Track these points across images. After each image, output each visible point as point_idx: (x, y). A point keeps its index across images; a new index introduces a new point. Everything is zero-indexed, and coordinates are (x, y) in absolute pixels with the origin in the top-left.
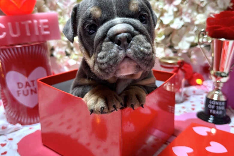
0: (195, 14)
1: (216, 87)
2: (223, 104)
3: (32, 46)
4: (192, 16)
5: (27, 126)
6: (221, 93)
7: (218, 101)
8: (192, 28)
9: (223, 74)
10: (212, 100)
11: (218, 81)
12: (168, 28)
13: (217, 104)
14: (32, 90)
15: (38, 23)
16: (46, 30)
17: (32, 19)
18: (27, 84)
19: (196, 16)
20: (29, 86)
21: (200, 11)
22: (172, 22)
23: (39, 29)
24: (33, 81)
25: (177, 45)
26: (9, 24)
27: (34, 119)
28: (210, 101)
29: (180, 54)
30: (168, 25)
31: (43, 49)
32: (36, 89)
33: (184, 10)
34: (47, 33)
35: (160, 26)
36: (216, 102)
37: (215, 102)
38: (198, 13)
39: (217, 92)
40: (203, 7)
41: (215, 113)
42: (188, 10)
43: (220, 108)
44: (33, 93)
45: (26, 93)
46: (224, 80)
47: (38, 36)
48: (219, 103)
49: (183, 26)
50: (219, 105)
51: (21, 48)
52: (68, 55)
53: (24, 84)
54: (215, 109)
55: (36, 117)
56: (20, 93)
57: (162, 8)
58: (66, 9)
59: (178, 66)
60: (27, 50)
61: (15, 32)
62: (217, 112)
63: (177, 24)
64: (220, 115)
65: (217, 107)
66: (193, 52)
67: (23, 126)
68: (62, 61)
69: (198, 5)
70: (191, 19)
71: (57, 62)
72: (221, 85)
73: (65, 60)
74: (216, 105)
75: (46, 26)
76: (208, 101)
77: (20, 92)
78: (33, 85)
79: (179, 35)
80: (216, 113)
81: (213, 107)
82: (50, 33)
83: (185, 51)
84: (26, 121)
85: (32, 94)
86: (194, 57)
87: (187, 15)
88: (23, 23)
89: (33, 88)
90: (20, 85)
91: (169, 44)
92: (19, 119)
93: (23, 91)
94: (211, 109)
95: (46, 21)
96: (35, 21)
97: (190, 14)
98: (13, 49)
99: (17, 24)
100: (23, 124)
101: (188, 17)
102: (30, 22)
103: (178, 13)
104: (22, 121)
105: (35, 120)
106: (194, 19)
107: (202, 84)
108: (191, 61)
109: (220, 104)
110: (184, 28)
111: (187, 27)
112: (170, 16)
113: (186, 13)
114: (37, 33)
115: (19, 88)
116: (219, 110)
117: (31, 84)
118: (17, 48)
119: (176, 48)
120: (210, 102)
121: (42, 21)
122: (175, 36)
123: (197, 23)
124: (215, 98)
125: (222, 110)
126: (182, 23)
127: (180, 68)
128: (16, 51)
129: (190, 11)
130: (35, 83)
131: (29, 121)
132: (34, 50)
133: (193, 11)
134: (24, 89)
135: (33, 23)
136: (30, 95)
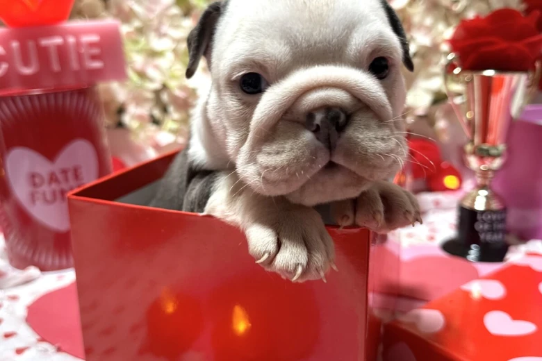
1: (479, 181)
3: (64, 94)
5: (51, 272)
8: (435, 59)
9: (493, 152)
14: (63, 193)
15: (78, 44)
16: (94, 58)
17: (64, 34)
18: (53, 178)
19: (442, 33)
20: (57, 180)
21: (452, 22)
23: (80, 57)
26: (15, 45)
29: (410, 120)
31: (88, 102)
33: (416, 19)
34: (97, 65)
45: (49, 197)
46: (497, 163)
47: (77, 73)
49: (415, 54)
52: (156, 122)
53: (46, 177)
56: (38, 199)
58: (152, 20)
60: (52, 102)
66: (438, 113)
67: (44, 272)
68: (142, 135)
69: (448, 10)
71: (132, 138)
72: (491, 175)
73: (150, 134)
75: (95, 51)
77: (36, 196)
78: (67, 180)
82: (105, 64)
83: (420, 112)
84: (50, 262)
85: (63, 199)
86: (441, 124)
87: (424, 30)
88: (45, 42)
89: (66, 187)
90: (37, 180)
92: (36, 259)
93: (44, 194)
95: (94, 38)
96: (71, 40)
97: (429, 29)
98: (22, 99)
100: (43, 269)
101: (426, 34)
102: (58, 40)
106: (438, 40)
107: (459, 188)
108: (436, 133)
110: (417, 60)
111: (424, 56)
113: (421, 26)
114: (74, 65)
115: (34, 185)
117: (60, 176)
118: (31, 98)
121: (87, 39)
124: (480, 205)
128: (28, 103)
129: (428, 21)
130: (70, 175)
131: (57, 261)
132: (68, 102)
133: (436, 21)
134: (46, 189)
135: (66, 44)
136: (58, 202)
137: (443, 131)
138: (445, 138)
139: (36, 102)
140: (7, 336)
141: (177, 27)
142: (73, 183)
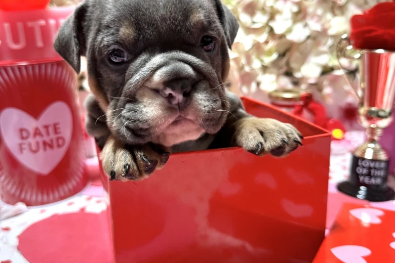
0: (329, 16)
1: (369, 136)
2: (383, 165)
3: (46, 65)
4: (323, 20)
5: (36, 207)
6: (378, 147)
7: (373, 160)
8: (323, 41)
9: (381, 114)
10: (363, 159)
11: (372, 126)
12: (283, 40)
13: (372, 165)
14: (45, 143)
15: (57, 25)
17: (46, 17)
18: (37, 133)
19: (329, 21)
20: (40, 134)
21: (337, 12)
22: (289, 31)
24: (46, 127)
25: (299, 70)
26: (6, 25)
27: (48, 194)
28: (360, 161)
29: (303, 86)
30: (282, 36)
31: (65, 71)
32: (52, 141)
33: (310, 10)
35: (270, 38)
36: (371, 163)
37: (368, 163)
38: (334, 15)
39: (372, 145)
40: (341, 5)
41: (368, 181)
42: (316, 9)
43: (377, 173)
44: (48, 148)
45: (34, 147)
46: (384, 123)
48: (375, 165)
49: (308, 37)
50: (375, 168)
51: (26, 67)
53: (32, 131)
55: (53, 192)
56: (25, 148)
57: (272, 7)
59: (301, 103)
60: (37, 70)
61: (16, 40)
62: (373, 181)
63: (298, 34)
64: (377, 186)
65: (372, 171)
66: (325, 83)
67: (29, 207)
69: (334, 3)
70: (323, 25)
72: (379, 132)
74: (370, 168)
76: (357, 161)
77: (24, 146)
78: (48, 134)
79: (302, 54)
80: (370, 182)
81: (365, 171)
83: (312, 81)
84: (34, 198)
85: (45, 149)
86: (327, 90)
87: (316, 18)
88: (30, 24)
89: (47, 139)
90: (25, 134)
91: (284, 69)
92: (23, 196)
93: (30, 145)
94: (362, 175)
96: (52, 22)
97: (320, 18)
98: (12, 68)
99: (20, 25)
100: (29, 204)
101: (317, 21)
102: (43, 22)
103: (300, 16)
104: (28, 197)
105: (51, 197)
106: (327, 26)
107: (343, 139)
108: (323, 98)
109: (377, 165)
110: (310, 42)
111: (316, 38)
112: (286, 19)
113: (314, 15)
115: (23, 138)
116: (376, 177)
117: (43, 131)
118: (20, 68)
119: (298, 75)
120: (360, 163)
121: (62, 21)
122: (295, 55)
123: (331, 32)
124: (369, 155)
125: (381, 177)
126: (306, 33)
127: (306, 105)
128: (18, 73)
129: (320, 12)
130: (51, 129)
131: (40, 198)
132: (49, 70)
133: (325, 12)
134: (32, 140)
135: (47, 25)
136: (41, 151)
137: (329, 95)
138: (330, 102)
139: (24, 72)
142: (53, 136)
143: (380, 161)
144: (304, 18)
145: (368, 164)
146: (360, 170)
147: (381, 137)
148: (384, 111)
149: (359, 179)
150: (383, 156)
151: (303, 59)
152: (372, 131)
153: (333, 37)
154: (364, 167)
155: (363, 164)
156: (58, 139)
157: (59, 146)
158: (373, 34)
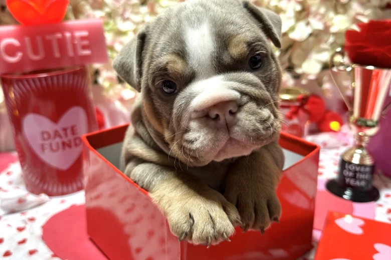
0: (331, 14)
1: (357, 143)
2: (368, 169)
3: (63, 75)
4: (326, 19)
5: (57, 197)
6: (365, 152)
7: (358, 165)
8: (325, 38)
9: (369, 123)
10: (350, 163)
11: (360, 134)
12: (285, 38)
13: (358, 169)
14: (64, 144)
15: (73, 38)
16: (84, 47)
17: (62, 30)
18: (57, 134)
19: (332, 19)
20: (60, 136)
21: (340, 10)
22: (292, 29)
23: (74, 47)
24: (65, 130)
25: (300, 66)
26: (27, 39)
29: (304, 82)
30: (285, 34)
31: (80, 80)
32: (70, 141)
33: (313, 9)
34: (87, 52)
36: (356, 167)
38: (337, 13)
39: (359, 151)
40: (344, 3)
41: (353, 183)
42: (319, 8)
43: (362, 176)
44: (67, 149)
45: (54, 147)
46: (372, 132)
47: (72, 59)
48: (360, 169)
49: (311, 35)
50: (360, 172)
51: (46, 78)
52: (121, 81)
53: (52, 134)
54: (354, 177)
56: (46, 148)
57: (276, 6)
58: (119, 8)
59: (297, 104)
60: (55, 81)
61: (36, 52)
62: (358, 183)
63: (301, 32)
64: (361, 187)
65: (358, 175)
66: (325, 78)
67: (51, 197)
68: (111, 92)
69: (337, 1)
70: (325, 23)
71: (105, 93)
72: (366, 139)
73: (117, 91)
74: (355, 172)
75: (86, 43)
76: (344, 164)
77: (45, 146)
78: (66, 135)
79: (303, 50)
80: (356, 184)
81: (351, 174)
82: (92, 52)
83: (312, 77)
84: (55, 190)
85: (64, 148)
86: (327, 86)
87: (319, 17)
88: (48, 37)
89: (66, 140)
90: (46, 136)
91: (287, 64)
92: (45, 188)
93: (51, 145)
94: (348, 177)
95: (85, 33)
96: (68, 35)
97: (323, 16)
98: (34, 80)
99: (39, 39)
100: (50, 195)
101: (320, 20)
102: (59, 35)
103: (304, 14)
104: (50, 189)
105: (70, 188)
106: (329, 24)
107: (339, 132)
108: (323, 92)
109: (362, 169)
110: (312, 39)
111: (317, 36)
112: (289, 18)
113: (316, 14)
114: (71, 53)
115: (44, 139)
116: (360, 180)
117: (62, 133)
118: (40, 79)
119: (299, 71)
120: (347, 166)
121: (78, 34)
122: (297, 53)
123: (333, 30)
124: (356, 160)
125: (365, 180)
126: (309, 30)
127: (301, 106)
128: (38, 83)
129: (322, 10)
130: (69, 132)
131: (60, 189)
132: (66, 81)
133: (327, 10)
134: (52, 141)
135: (64, 38)
136: (60, 151)
138: (329, 95)
139: (44, 82)
140: (32, 253)
141: (137, 13)
142: (71, 137)
143: (365, 166)
144: (307, 15)
145: (354, 168)
146: (346, 173)
147: (368, 144)
148: (372, 120)
149: (345, 180)
150: (368, 161)
151: (305, 56)
152: (360, 139)
153: (335, 34)
154: (350, 170)
155: (350, 167)
156: (75, 139)
157: (76, 145)
158: (365, 50)
